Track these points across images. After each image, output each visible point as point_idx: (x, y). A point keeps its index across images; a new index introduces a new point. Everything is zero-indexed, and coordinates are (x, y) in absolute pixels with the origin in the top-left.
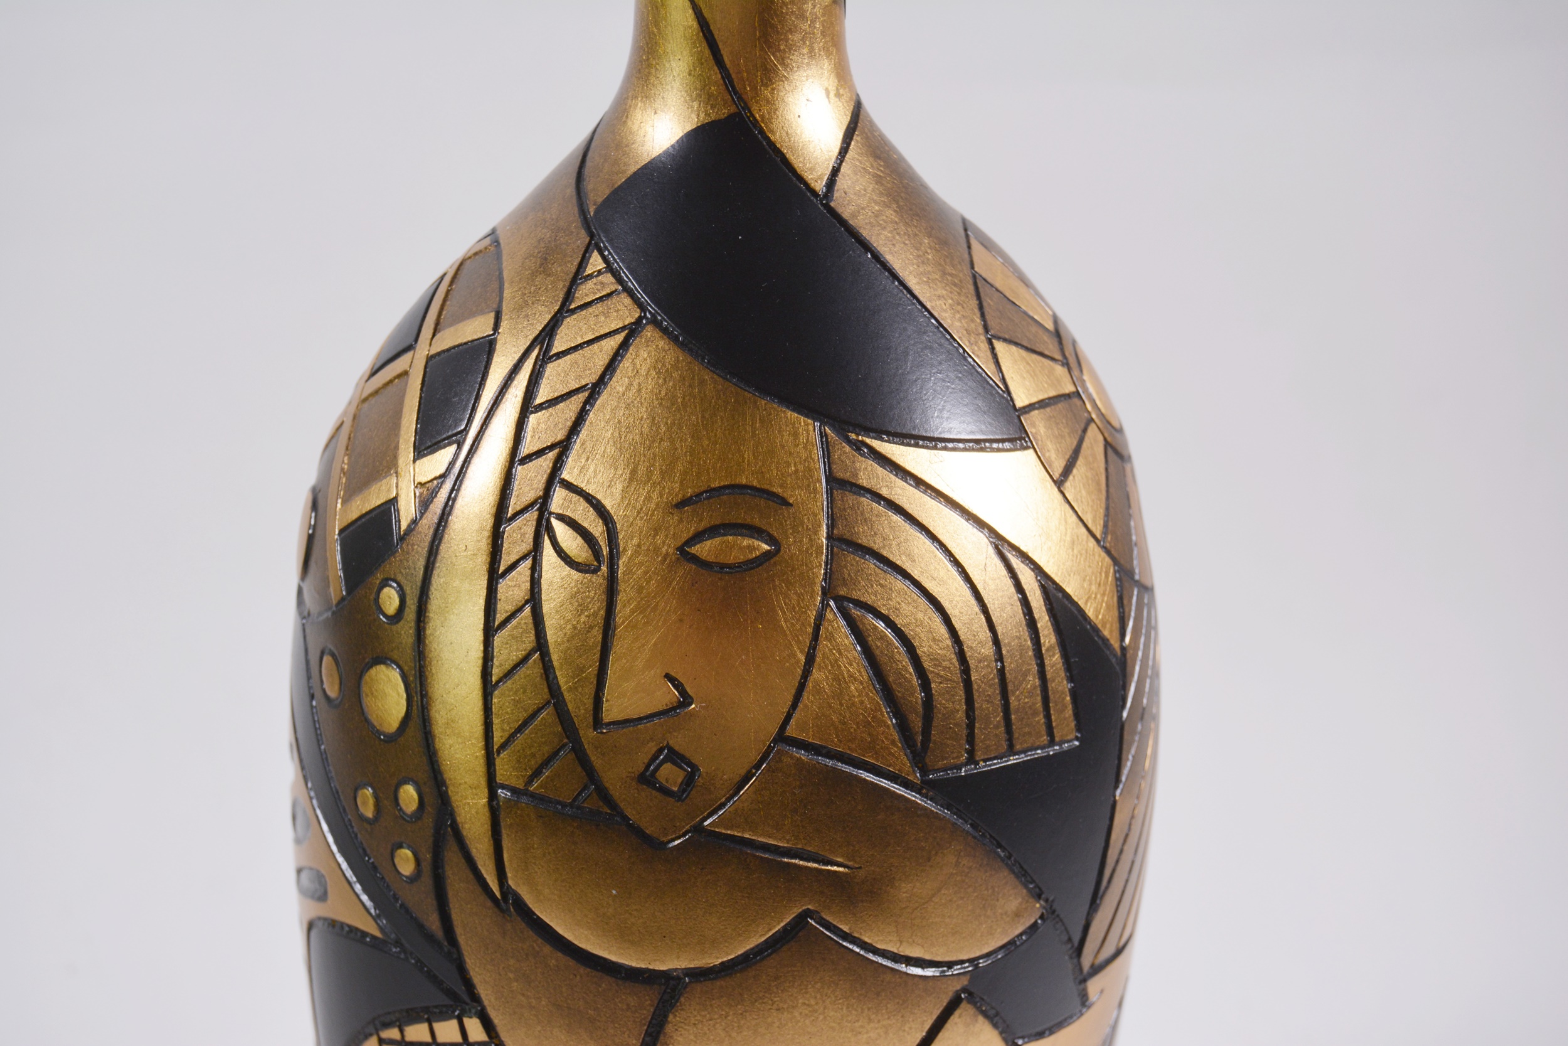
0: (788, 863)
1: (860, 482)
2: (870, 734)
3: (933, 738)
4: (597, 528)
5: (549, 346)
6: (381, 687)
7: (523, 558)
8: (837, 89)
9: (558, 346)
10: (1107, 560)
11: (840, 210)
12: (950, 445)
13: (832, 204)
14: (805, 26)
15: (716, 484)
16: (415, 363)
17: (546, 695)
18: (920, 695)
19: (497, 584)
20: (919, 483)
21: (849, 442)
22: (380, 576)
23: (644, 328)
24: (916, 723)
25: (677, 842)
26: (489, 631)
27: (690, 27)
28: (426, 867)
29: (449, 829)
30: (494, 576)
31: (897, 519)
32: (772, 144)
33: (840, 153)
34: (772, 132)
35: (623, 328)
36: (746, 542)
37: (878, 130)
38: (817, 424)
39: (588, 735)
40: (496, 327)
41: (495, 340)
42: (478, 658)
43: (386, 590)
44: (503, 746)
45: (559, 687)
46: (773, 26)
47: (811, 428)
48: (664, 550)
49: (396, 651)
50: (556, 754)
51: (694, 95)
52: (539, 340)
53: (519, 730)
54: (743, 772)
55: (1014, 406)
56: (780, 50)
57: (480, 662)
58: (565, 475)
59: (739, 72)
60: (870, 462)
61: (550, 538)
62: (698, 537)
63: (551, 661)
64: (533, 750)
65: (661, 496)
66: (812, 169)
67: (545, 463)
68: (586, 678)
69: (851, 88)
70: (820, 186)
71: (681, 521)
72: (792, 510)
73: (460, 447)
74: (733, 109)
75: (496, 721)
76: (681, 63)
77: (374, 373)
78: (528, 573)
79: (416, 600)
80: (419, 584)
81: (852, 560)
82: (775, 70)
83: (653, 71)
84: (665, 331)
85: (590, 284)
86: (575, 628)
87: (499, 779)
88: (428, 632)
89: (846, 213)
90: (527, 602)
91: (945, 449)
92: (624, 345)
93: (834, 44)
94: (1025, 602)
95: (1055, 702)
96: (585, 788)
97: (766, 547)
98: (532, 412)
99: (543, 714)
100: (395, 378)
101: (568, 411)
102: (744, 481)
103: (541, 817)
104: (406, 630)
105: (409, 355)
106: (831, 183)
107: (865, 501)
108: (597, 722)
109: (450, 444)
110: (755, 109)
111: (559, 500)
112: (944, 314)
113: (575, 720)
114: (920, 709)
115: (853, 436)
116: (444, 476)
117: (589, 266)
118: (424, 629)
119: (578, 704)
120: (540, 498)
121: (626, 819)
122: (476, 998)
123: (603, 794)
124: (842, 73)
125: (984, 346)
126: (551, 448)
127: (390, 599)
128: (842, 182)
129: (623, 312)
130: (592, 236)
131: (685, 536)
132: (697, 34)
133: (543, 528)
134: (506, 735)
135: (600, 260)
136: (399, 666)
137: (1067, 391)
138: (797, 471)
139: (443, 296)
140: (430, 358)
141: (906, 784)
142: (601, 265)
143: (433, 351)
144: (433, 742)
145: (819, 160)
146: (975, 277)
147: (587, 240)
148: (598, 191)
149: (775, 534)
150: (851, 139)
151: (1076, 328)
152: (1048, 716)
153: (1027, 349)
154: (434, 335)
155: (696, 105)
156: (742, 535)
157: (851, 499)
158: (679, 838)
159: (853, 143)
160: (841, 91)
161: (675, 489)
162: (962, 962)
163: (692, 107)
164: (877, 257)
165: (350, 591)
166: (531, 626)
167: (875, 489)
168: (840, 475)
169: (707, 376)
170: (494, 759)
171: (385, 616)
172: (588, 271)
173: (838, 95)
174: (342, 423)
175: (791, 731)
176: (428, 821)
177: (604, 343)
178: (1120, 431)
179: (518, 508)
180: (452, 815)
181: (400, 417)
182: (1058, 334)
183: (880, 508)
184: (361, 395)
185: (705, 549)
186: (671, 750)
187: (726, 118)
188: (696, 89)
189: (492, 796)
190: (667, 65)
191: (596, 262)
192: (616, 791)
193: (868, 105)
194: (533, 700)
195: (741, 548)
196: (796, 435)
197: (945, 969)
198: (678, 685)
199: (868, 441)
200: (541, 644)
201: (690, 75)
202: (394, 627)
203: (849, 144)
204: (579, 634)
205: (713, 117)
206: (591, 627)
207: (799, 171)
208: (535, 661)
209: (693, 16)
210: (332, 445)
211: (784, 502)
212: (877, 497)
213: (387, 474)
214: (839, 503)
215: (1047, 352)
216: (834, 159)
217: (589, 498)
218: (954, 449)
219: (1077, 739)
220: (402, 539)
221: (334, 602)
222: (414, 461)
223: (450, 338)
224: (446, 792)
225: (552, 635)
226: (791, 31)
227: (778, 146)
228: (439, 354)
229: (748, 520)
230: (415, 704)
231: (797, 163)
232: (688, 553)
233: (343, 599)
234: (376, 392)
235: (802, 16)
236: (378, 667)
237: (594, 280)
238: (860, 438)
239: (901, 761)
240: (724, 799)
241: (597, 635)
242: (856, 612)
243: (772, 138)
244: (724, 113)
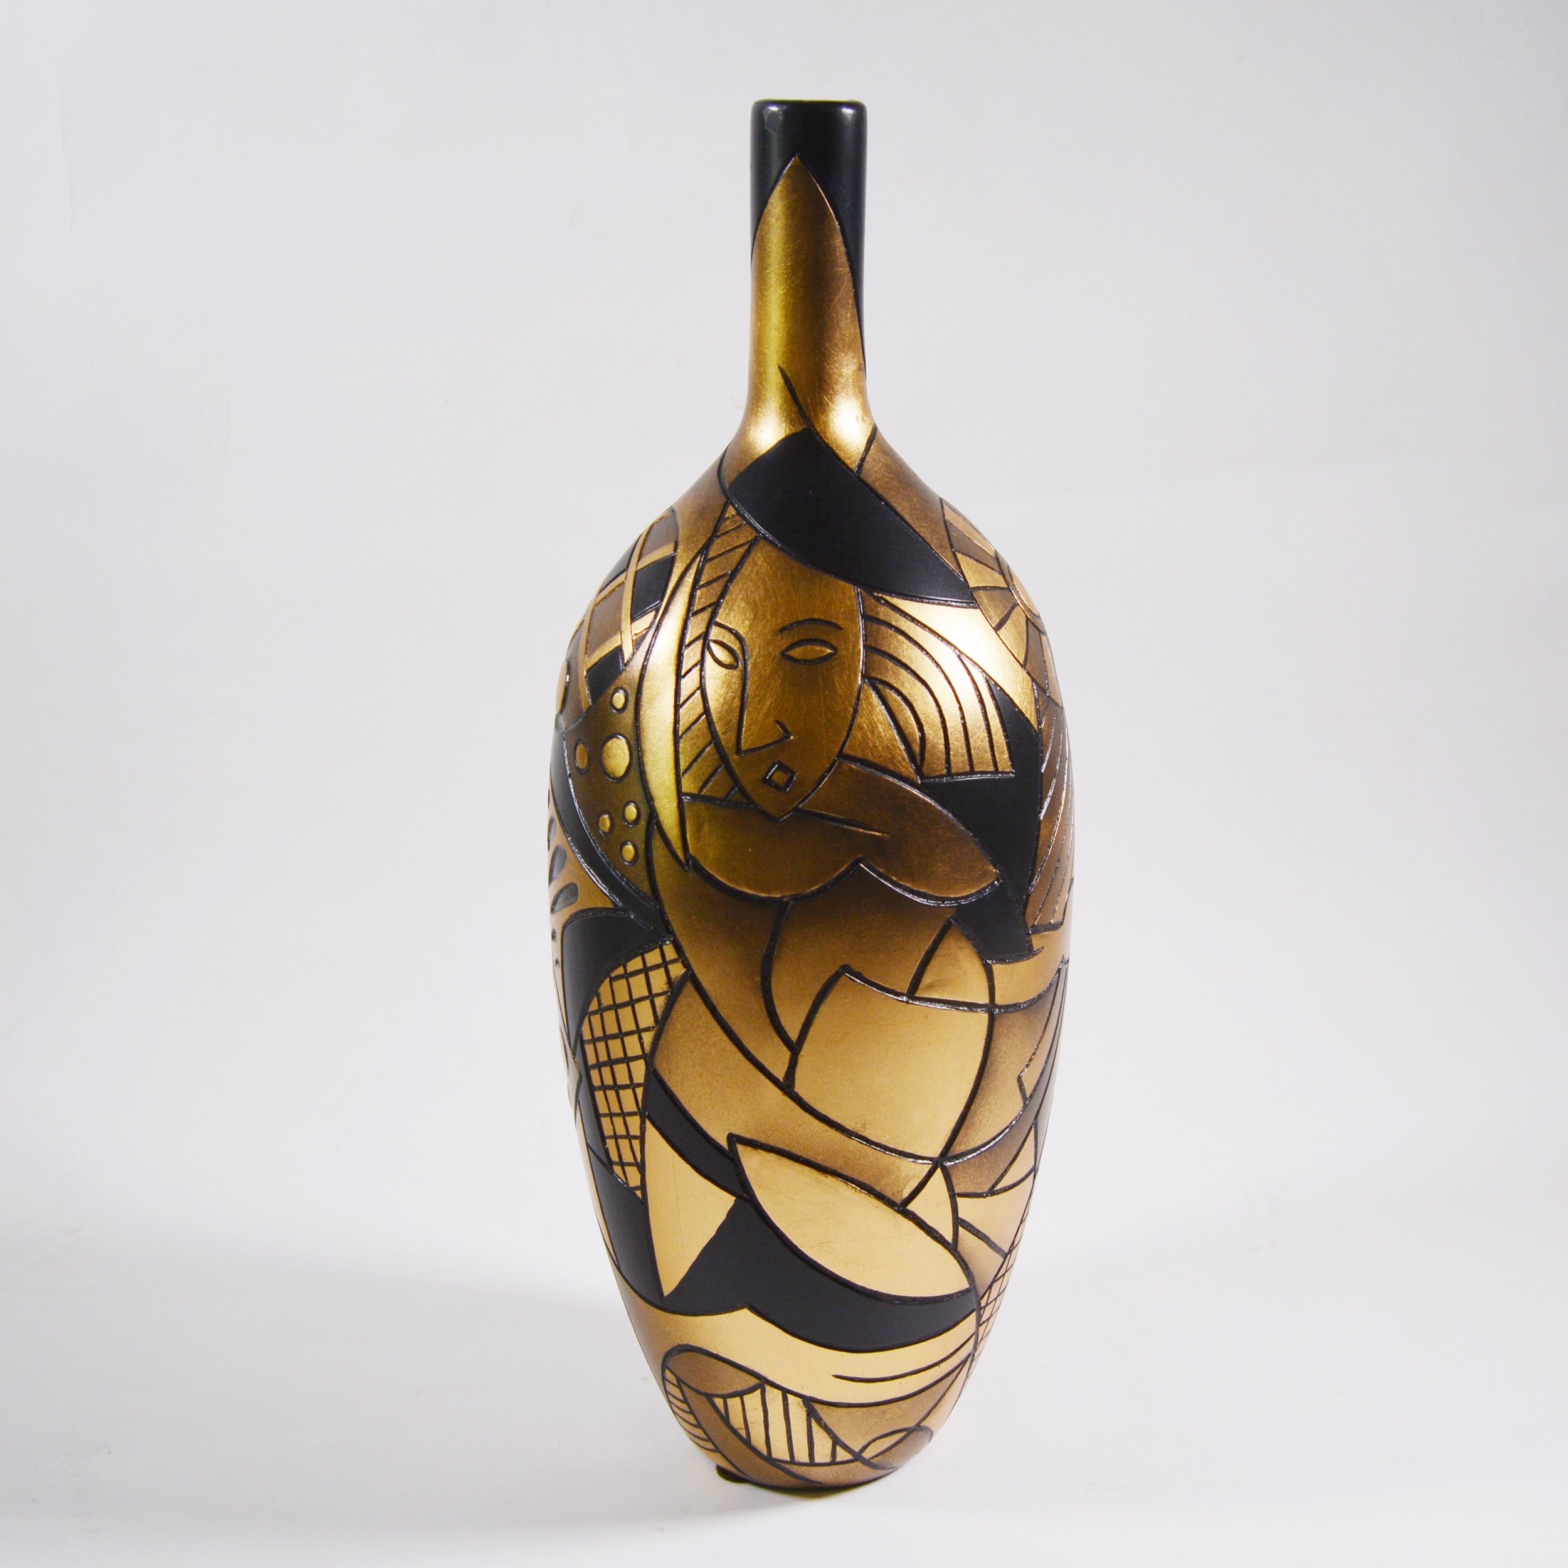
0: (847, 830)
1: (880, 618)
2: (890, 753)
3: (926, 758)
4: (736, 646)
5: (706, 555)
6: (614, 751)
7: (696, 665)
8: (863, 417)
9: (711, 554)
10: (1029, 678)
11: (866, 479)
12: (931, 601)
13: (861, 476)
14: (843, 381)
15: (800, 619)
16: (629, 578)
17: (709, 738)
18: (918, 734)
19: (681, 680)
20: (913, 620)
21: (875, 597)
22: (613, 688)
23: (759, 541)
24: (916, 748)
25: (785, 817)
26: (677, 707)
27: (780, 383)
28: (641, 853)
29: (655, 826)
30: (679, 677)
31: (901, 638)
32: (827, 445)
33: (865, 451)
34: (827, 438)
35: (747, 542)
36: (818, 648)
37: (887, 443)
38: (856, 588)
39: (734, 758)
40: (675, 550)
41: (675, 556)
42: (671, 723)
43: (617, 695)
44: (685, 771)
45: (717, 733)
46: (825, 381)
47: (852, 590)
48: (773, 655)
49: (623, 729)
50: (716, 770)
51: (783, 420)
52: (701, 551)
53: (695, 760)
54: (820, 774)
55: (968, 586)
56: (829, 394)
57: (672, 725)
58: (718, 620)
59: (807, 405)
60: (885, 608)
61: (710, 653)
62: (792, 646)
63: (712, 719)
64: (703, 771)
65: (771, 626)
66: (850, 458)
67: (705, 616)
68: (732, 726)
69: (871, 418)
70: (854, 466)
71: (782, 639)
72: (843, 632)
73: (657, 611)
74: (805, 426)
75: (681, 757)
76: (775, 403)
77: (601, 591)
78: (699, 672)
79: (634, 696)
80: (636, 687)
81: (877, 658)
82: (828, 405)
83: (760, 409)
84: (771, 543)
85: (728, 522)
86: (725, 699)
87: (684, 790)
88: (642, 713)
89: (869, 481)
90: (698, 689)
91: (928, 603)
92: (748, 551)
93: (861, 392)
94: (977, 689)
95: (998, 747)
96: (732, 789)
97: (829, 651)
98: (698, 589)
99: (708, 749)
100: (616, 587)
101: (717, 587)
102: (816, 617)
103: (708, 809)
104: (629, 714)
105: (625, 574)
106: (860, 466)
107: (884, 628)
108: (738, 750)
109: (652, 611)
110: (816, 426)
111: (715, 633)
112: (926, 536)
113: (726, 750)
114: (918, 741)
115: (876, 594)
116: (649, 628)
117: (727, 513)
118: (639, 712)
119: (727, 739)
120: (704, 632)
121: (755, 805)
122: (670, 932)
123: (743, 792)
124: (865, 408)
125: (950, 554)
126: (709, 606)
127: (619, 699)
128: (866, 466)
129: (746, 535)
130: (728, 498)
131: (784, 647)
132: (784, 386)
133: (706, 647)
134: (687, 764)
135: (733, 509)
136: (624, 737)
137: (1002, 586)
138: (845, 612)
139: (642, 542)
140: (636, 573)
141: (913, 784)
142: (734, 513)
143: (639, 567)
144: (645, 776)
145: (853, 454)
146: (945, 522)
147: (725, 500)
148: (730, 475)
149: (834, 644)
150: (872, 444)
151: (1008, 558)
152: (993, 755)
153: (977, 561)
154: (639, 560)
155: (784, 425)
156: (816, 645)
157: (875, 626)
158: (786, 815)
159: (872, 446)
160: (865, 418)
161: (780, 622)
162: (950, 899)
163: (782, 426)
164: (887, 504)
165: (594, 701)
166: (701, 701)
167: (888, 621)
168: (870, 614)
169: (794, 564)
170: (681, 779)
171: (616, 709)
172: (727, 516)
173: (863, 420)
174: (583, 621)
175: (846, 750)
176: (643, 823)
177: (737, 550)
178: (1039, 617)
179: (692, 639)
180: (657, 817)
181: (621, 604)
182: (997, 559)
183: (891, 632)
184: (595, 601)
185: (796, 653)
186: (779, 762)
187: (801, 432)
188: (784, 416)
189: (680, 802)
190: (767, 405)
191: (731, 511)
192: (749, 788)
193: (881, 430)
194: (701, 743)
195: (816, 651)
196: (844, 593)
197: (940, 902)
198: (783, 727)
199: (885, 597)
200: (707, 710)
201: (780, 409)
202: (622, 715)
203: (870, 447)
204: (727, 703)
205: (794, 431)
206: (734, 698)
207: (842, 459)
208: (703, 720)
209: (781, 377)
210: (576, 637)
211: (838, 627)
212: (890, 626)
213: (615, 634)
214: (869, 629)
215: (989, 565)
216: (861, 454)
217: (730, 630)
218: (933, 603)
219: (1012, 772)
220: (626, 665)
221: (584, 711)
222: (631, 623)
223: (647, 560)
224: (653, 805)
225: (713, 705)
226: (835, 383)
227: (830, 445)
228: (642, 569)
229: (819, 637)
230: (634, 756)
231: (842, 455)
232: (786, 655)
233: (590, 707)
234: (605, 598)
235: (841, 376)
236: (612, 740)
237: (730, 520)
238: (880, 595)
239: (909, 769)
240: (810, 791)
241: (737, 702)
242: (880, 687)
243: (827, 441)
244: (800, 428)
